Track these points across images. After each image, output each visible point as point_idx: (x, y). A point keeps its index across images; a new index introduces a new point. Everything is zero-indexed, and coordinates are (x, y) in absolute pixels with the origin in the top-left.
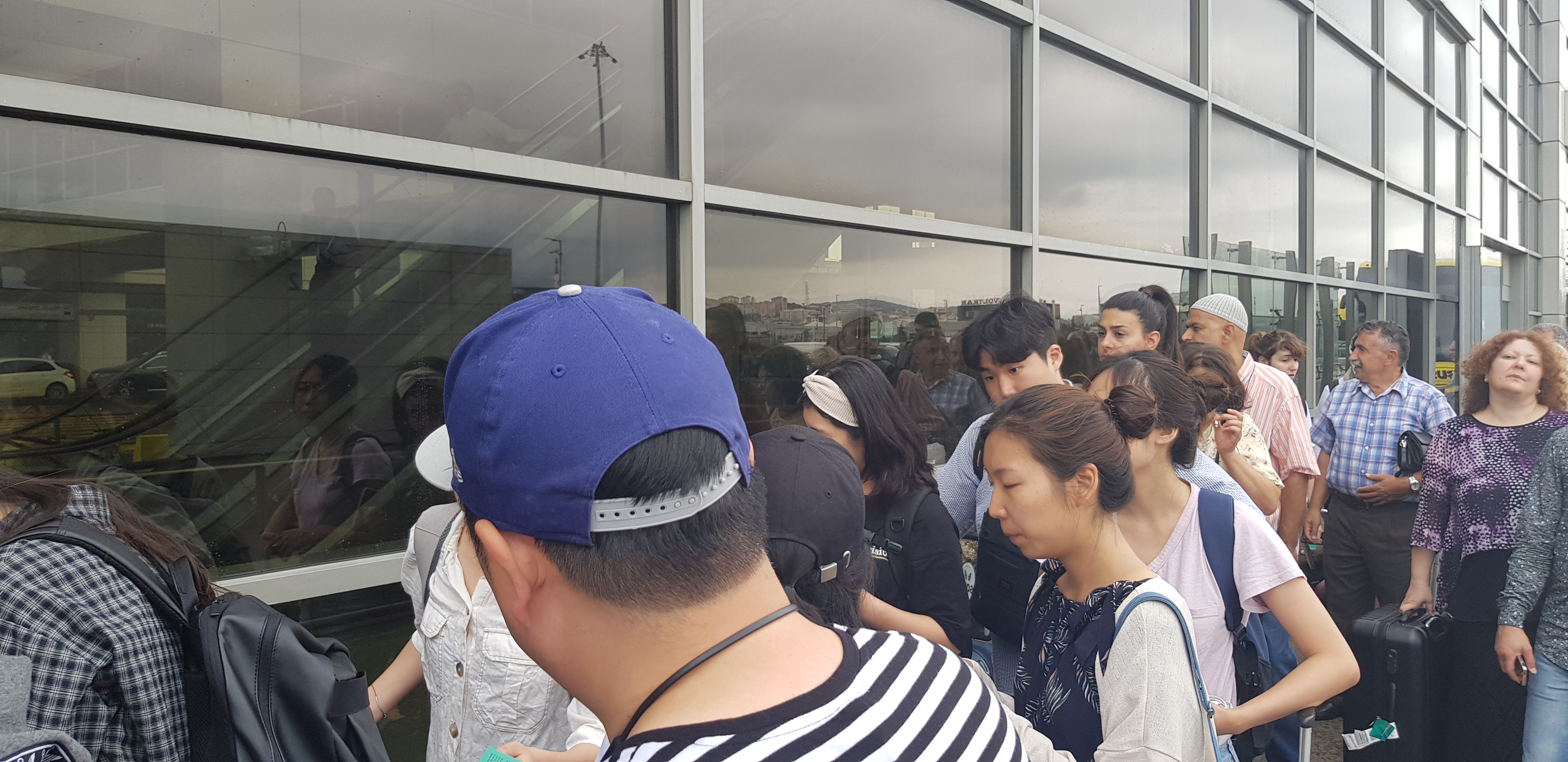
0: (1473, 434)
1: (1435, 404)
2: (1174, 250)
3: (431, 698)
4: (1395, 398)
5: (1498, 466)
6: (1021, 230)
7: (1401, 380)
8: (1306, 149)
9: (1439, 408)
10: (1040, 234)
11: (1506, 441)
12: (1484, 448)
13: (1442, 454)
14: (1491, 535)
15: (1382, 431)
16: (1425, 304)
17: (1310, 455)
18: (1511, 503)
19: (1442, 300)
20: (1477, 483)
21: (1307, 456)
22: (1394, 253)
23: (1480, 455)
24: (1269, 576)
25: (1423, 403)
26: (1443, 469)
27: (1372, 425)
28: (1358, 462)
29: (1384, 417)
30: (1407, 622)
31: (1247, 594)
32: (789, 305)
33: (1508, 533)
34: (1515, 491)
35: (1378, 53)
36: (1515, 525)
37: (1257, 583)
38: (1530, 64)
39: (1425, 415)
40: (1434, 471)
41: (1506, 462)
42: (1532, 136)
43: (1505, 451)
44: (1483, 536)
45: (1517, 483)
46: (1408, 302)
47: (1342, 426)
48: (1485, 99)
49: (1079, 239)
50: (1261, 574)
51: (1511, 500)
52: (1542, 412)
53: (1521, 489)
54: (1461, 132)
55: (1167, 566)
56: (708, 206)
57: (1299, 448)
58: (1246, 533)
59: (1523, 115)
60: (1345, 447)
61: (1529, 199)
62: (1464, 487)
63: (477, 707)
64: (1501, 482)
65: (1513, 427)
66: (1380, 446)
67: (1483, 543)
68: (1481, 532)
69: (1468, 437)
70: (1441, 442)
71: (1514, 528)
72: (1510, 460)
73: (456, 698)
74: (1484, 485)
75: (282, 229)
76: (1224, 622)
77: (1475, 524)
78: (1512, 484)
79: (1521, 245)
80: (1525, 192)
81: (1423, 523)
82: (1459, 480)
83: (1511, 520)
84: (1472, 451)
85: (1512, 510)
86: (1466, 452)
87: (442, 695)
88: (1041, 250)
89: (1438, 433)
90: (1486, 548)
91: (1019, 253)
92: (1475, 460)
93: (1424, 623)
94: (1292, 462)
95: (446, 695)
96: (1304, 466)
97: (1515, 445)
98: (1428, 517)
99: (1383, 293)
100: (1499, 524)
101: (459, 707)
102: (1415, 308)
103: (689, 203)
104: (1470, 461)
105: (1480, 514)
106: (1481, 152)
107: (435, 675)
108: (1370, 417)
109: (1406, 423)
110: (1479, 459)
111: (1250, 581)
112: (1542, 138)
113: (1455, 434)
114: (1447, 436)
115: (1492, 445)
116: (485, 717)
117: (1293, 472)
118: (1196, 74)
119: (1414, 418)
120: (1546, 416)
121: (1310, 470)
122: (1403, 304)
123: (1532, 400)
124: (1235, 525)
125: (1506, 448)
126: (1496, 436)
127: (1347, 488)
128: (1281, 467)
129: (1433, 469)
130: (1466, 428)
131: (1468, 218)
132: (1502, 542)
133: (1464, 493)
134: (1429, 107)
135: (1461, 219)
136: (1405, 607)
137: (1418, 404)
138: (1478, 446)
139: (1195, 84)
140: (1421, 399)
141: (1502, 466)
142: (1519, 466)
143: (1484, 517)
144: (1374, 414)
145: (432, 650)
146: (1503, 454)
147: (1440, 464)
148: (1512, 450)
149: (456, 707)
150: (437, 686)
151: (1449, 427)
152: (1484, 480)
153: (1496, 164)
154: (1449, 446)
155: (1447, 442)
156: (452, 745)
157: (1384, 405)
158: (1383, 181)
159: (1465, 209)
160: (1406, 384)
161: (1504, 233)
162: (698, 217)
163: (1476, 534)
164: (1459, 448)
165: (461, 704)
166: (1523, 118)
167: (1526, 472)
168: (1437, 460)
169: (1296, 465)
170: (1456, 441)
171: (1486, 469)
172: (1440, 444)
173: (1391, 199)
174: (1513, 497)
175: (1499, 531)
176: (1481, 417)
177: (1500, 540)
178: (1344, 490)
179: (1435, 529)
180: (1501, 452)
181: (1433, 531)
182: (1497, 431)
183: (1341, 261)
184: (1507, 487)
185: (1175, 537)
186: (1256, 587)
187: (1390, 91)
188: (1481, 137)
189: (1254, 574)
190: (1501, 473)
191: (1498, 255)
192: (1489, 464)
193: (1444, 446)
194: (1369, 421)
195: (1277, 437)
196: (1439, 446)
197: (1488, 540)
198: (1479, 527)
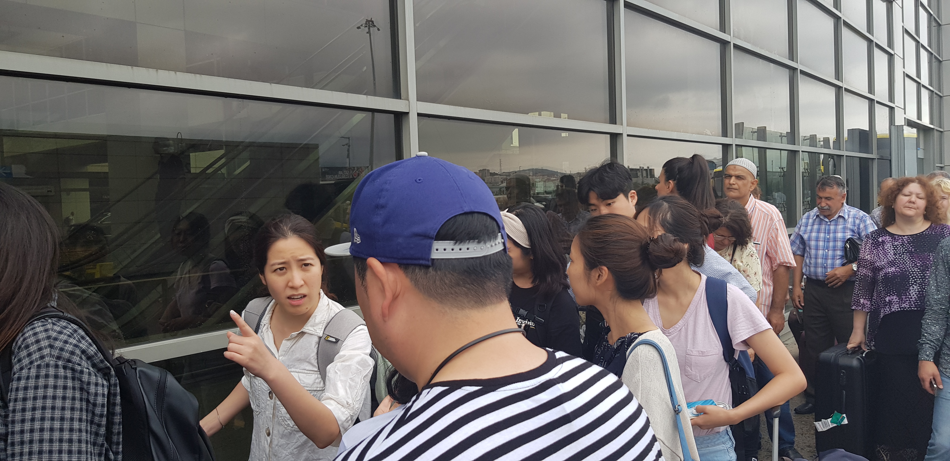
0: (886, 240)
1: (865, 221)
2: (712, 133)
3: (254, 413)
4: (841, 220)
5: (902, 259)
6: (616, 124)
7: (843, 209)
8: (793, 70)
9: (867, 224)
10: (627, 126)
11: (906, 244)
12: (893, 249)
13: (869, 253)
14: (899, 302)
15: (835, 240)
16: (870, 161)
17: (790, 255)
18: (910, 282)
19: (881, 159)
20: (890, 271)
21: (789, 255)
22: (851, 131)
23: (891, 253)
24: (749, 329)
25: (857, 222)
26: (871, 262)
27: (828, 237)
28: (822, 260)
29: (835, 232)
30: (851, 354)
31: (736, 340)
32: (490, 173)
33: (910, 301)
34: (912, 275)
35: (837, 10)
36: (913, 295)
37: (742, 334)
38: (934, 13)
39: (859, 228)
40: (865, 264)
41: (906, 257)
42: (935, 57)
43: (906, 250)
44: (894, 303)
45: (913, 270)
46: (860, 161)
47: (809, 239)
48: (905, 35)
49: (652, 128)
50: (744, 328)
51: (910, 280)
52: (927, 225)
53: (916, 274)
54: (891, 56)
55: (687, 325)
56: (419, 115)
57: (783, 250)
58: (734, 303)
59: (930, 45)
60: (813, 252)
61: (935, 96)
62: (882, 273)
63: (281, 417)
64: (904, 270)
65: (910, 235)
66: (835, 249)
67: (895, 307)
68: (893, 301)
69: (883, 242)
70: (868, 246)
71: (913, 297)
72: (909, 256)
73: (269, 413)
74: (894, 272)
75: (179, 137)
76: (723, 357)
77: (889, 296)
78: (910, 271)
79: (930, 124)
80: (932, 91)
81: (860, 295)
82: (878, 269)
83: (911, 293)
84: (886, 251)
85: (912, 287)
86: (883, 251)
87: (260, 411)
88: (628, 135)
89: (865, 240)
90: (897, 310)
91: (615, 138)
92: (888, 256)
93: (862, 354)
94: (779, 259)
95: (262, 410)
96: (787, 261)
97: (911, 246)
98: (862, 291)
99: (844, 156)
100: (904, 295)
101: (270, 418)
102: (864, 164)
103: (408, 113)
104: (885, 257)
105: (893, 289)
106: (904, 67)
107: (256, 399)
108: (826, 232)
109: (849, 234)
110: (890, 255)
111: (738, 332)
112: (942, 58)
113: (876, 241)
114: (871, 242)
115: (898, 247)
116: (286, 423)
117: (780, 265)
118: (723, 26)
119: (853, 231)
120: (930, 227)
121: (790, 263)
122: (857, 162)
123: (921, 218)
124: (728, 299)
125: (906, 248)
126: (900, 241)
127: (816, 276)
128: (773, 262)
129: (865, 262)
130: (882, 236)
131: (896, 108)
132: (906, 306)
133: (882, 277)
134: (870, 41)
135: (892, 109)
136: (849, 346)
137: (854, 222)
138: (889, 247)
139: (723, 32)
140: (856, 219)
141: (904, 260)
142: (914, 259)
143: (894, 292)
144: (829, 230)
145: (254, 384)
146: (904, 252)
147: (869, 259)
148: (910, 249)
149: (269, 418)
150: (257, 406)
151: (872, 236)
152: (893, 269)
153: (914, 75)
154: (873, 248)
155: (871, 246)
156: (267, 441)
157: (835, 225)
158: (842, 87)
159: (894, 103)
160: (846, 211)
161: (919, 117)
162: (413, 122)
163: (890, 302)
164: (879, 249)
165: (271, 416)
166: (930, 47)
167: (919, 263)
168: (867, 257)
169: (782, 261)
170: (877, 245)
171: (895, 262)
172: (867, 247)
173: (847, 99)
174: (911, 279)
175: (904, 300)
176: (891, 229)
177: (905, 305)
178: (814, 278)
179: (867, 299)
180: (904, 251)
181: (866, 300)
182: (900, 238)
183: (820, 137)
184: (908, 273)
185: (692, 307)
186: (741, 336)
187: (845, 32)
188: (904, 59)
189: (740, 328)
190: (904, 264)
191: (915, 130)
192: (896, 258)
193: (870, 248)
194: (826, 235)
195: (770, 244)
196: (867, 248)
197: (898, 305)
198: (892, 297)
